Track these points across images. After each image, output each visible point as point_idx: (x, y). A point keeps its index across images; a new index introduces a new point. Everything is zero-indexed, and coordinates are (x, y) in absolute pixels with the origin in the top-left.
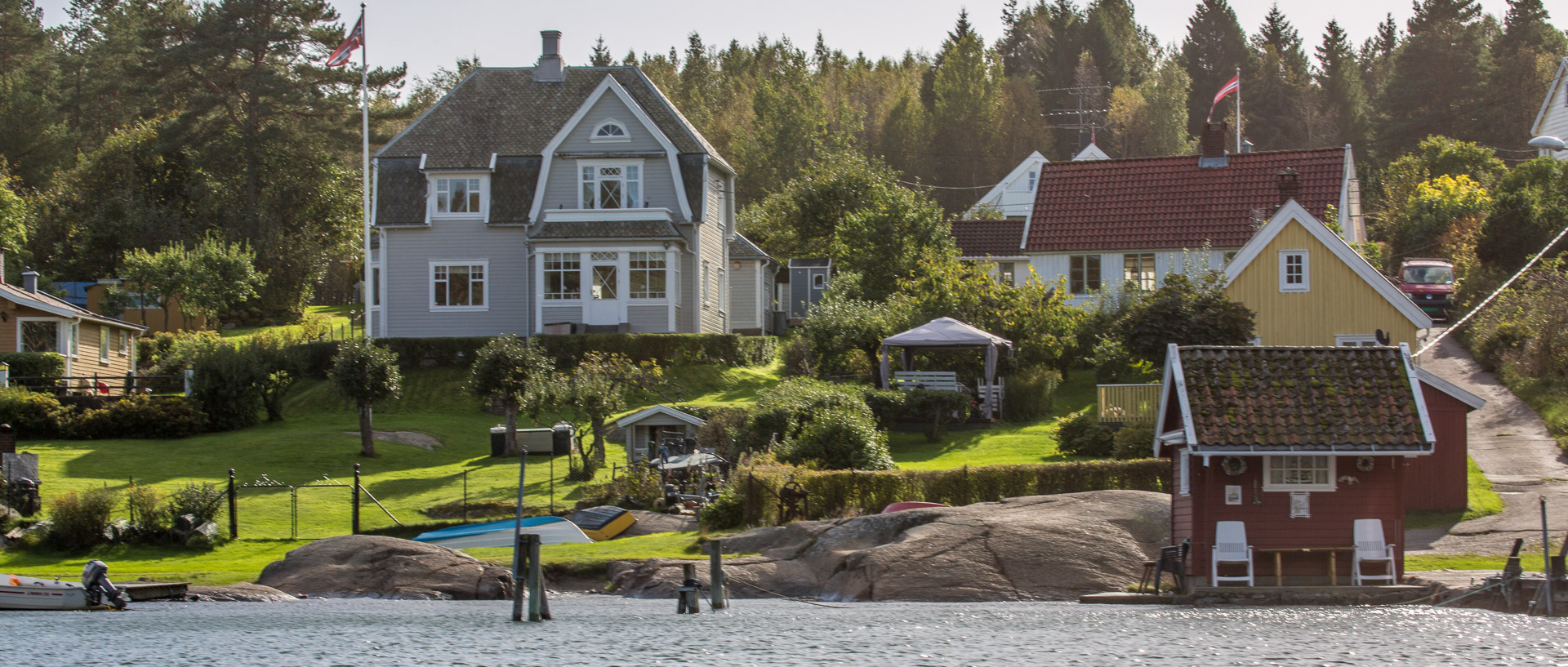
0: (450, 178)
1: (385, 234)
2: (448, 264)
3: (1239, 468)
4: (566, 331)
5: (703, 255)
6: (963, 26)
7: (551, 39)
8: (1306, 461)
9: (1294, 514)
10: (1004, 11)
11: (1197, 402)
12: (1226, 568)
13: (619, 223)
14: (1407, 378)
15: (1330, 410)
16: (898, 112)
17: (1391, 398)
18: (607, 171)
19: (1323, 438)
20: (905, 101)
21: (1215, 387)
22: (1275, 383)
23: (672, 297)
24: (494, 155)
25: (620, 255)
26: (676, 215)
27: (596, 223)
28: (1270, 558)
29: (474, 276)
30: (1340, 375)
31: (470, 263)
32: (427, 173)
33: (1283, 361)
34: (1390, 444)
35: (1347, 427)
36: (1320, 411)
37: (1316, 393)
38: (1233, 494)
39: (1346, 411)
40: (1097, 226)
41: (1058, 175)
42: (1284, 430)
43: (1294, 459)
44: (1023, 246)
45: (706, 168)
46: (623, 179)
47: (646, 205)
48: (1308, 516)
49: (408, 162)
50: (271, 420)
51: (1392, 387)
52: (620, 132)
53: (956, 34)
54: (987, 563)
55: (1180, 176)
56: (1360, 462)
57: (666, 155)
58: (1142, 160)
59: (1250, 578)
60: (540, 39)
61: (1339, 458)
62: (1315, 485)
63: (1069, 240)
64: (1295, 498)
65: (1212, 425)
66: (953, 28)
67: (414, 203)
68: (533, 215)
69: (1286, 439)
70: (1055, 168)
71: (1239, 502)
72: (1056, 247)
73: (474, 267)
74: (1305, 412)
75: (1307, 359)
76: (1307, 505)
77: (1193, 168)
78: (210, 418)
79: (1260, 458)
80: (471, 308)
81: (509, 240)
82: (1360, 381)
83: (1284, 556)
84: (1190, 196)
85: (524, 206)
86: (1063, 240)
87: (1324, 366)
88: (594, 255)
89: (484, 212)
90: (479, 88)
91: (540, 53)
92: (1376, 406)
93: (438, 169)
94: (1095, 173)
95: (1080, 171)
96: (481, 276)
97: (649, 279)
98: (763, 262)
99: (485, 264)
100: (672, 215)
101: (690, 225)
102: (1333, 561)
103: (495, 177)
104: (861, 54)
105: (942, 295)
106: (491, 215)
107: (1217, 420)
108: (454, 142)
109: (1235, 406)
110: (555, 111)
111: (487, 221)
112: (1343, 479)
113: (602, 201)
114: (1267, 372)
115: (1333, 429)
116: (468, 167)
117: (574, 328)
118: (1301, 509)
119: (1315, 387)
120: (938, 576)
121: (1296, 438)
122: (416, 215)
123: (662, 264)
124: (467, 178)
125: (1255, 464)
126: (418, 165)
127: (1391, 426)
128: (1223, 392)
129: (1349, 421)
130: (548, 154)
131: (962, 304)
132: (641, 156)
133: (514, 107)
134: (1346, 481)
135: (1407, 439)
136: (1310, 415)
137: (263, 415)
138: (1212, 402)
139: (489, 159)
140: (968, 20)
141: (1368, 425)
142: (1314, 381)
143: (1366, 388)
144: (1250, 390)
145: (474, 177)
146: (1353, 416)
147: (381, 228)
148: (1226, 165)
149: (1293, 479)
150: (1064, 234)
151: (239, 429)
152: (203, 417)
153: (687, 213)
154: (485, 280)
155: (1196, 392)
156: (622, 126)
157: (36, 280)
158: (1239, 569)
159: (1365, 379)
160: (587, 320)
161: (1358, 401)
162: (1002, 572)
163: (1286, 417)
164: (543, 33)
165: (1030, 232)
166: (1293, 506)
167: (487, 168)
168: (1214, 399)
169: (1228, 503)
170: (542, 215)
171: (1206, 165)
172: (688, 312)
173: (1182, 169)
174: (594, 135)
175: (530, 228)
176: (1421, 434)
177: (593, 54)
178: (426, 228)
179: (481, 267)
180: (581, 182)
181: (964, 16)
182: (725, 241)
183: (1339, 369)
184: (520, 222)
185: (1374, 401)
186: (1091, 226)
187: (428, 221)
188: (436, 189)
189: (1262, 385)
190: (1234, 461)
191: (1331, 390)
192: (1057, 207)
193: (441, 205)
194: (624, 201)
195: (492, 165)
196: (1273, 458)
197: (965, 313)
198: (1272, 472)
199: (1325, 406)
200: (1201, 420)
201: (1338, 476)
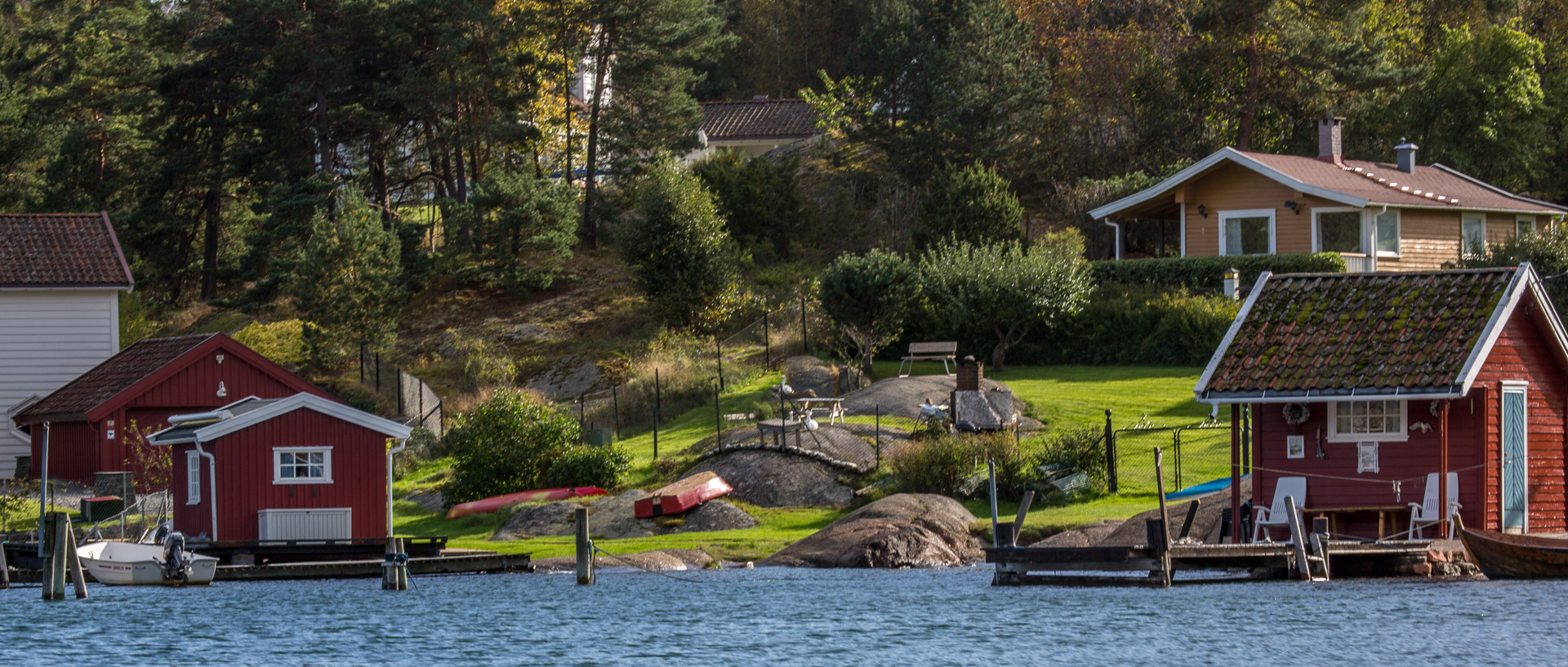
3: (1300, 416)
8: (1376, 406)
9: (1361, 468)
11: (1244, 340)
14: (1495, 306)
15: (1381, 346)
17: (1462, 330)
21: (1276, 323)
22: (1346, 316)
30: (1425, 304)
33: (1377, 288)
34: (1418, 385)
35: (1384, 367)
36: (1369, 348)
37: (1381, 326)
38: (1296, 447)
39: (1398, 348)
42: (1313, 372)
43: (1363, 404)
48: (1376, 469)
51: (1472, 318)
56: (1433, 407)
61: (1410, 402)
62: (1385, 434)
64: (1362, 449)
65: (1238, 367)
71: (1301, 455)
74: (1351, 349)
75: (1403, 285)
76: (1376, 458)
79: (1324, 405)
82: (1443, 311)
87: (1414, 294)
92: (1437, 341)
102: (1382, 518)
107: (1249, 361)
109: (1281, 344)
112: (1415, 426)
114: (1347, 302)
115: (1366, 369)
118: (1369, 462)
119: (1386, 320)
125: (1318, 412)
127: (1435, 364)
128: (1280, 328)
129: (1392, 360)
134: (1420, 429)
135: (1438, 380)
136: (1355, 354)
138: (1260, 340)
141: (1409, 363)
142: (1391, 312)
143: (1443, 320)
144: (1313, 324)
146: (1401, 354)
149: (1361, 429)
155: (1250, 329)
159: (1449, 308)
161: (1421, 336)
163: (1327, 356)
166: (1360, 460)
168: (1265, 336)
169: (1289, 456)
176: (1457, 374)
183: (1429, 297)
189: (1330, 319)
190: (1296, 407)
191: (1400, 323)
196: (1339, 404)
198: (1338, 421)
199: (1378, 343)
200: (1232, 361)
201: (1410, 423)
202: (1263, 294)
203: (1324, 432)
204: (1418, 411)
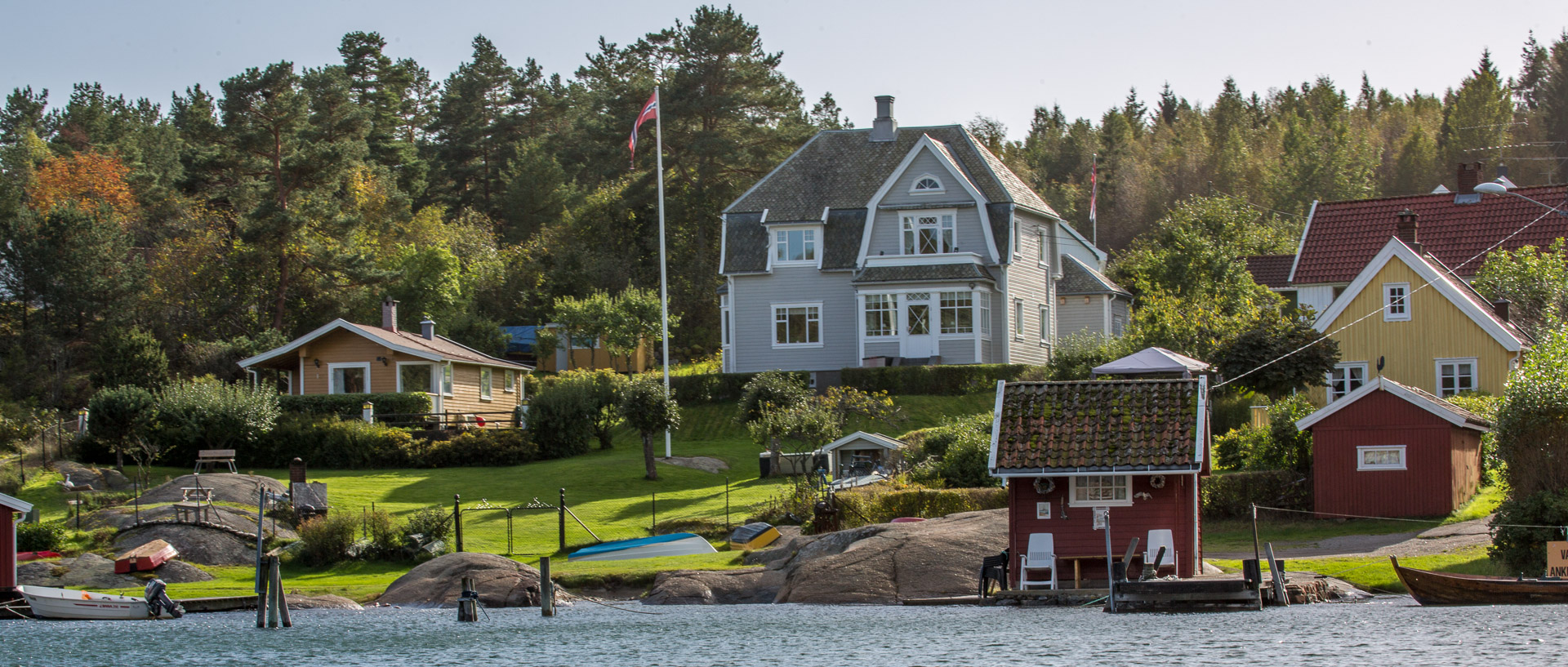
0: (787, 230)
1: (732, 281)
2: (787, 306)
3: (1048, 487)
4: (881, 364)
5: (1012, 292)
6: (1486, 64)
7: (884, 103)
8: (1107, 480)
9: (1096, 527)
10: (1524, 49)
11: (1008, 430)
12: (1033, 574)
13: (931, 266)
14: (1196, 407)
15: (1120, 435)
16: (1410, 148)
17: (1178, 424)
18: (924, 221)
19: (1107, 461)
20: (1416, 137)
21: (1027, 418)
22: (1081, 413)
23: (978, 334)
24: (827, 209)
25: (932, 295)
26: (986, 258)
27: (911, 267)
28: (1070, 563)
29: (810, 317)
30: (1139, 405)
31: (807, 305)
32: (767, 226)
33: (1093, 393)
34: (1163, 464)
35: (1130, 450)
36: (1112, 437)
37: (1113, 421)
38: (1044, 511)
39: (1135, 437)
40: (1358, 259)
41: (1329, 214)
42: (1076, 454)
43: (1096, 479)
44: (1290, 279)
45: (1013, 218)
46: (939, 228)
47: (957, 249)
48: (1108, 528)
49: (752, 216)
50: (603, 448)
51: (1181, 414)
52: (936, 186)
53: (1479, 72)
54: (885, 572)
55: (1437, 212)
56: (1153, 480)
57: (975, 205)
58: (1405, 198)
59: (1052, 582)
60: (874, 104)
61: (1134, 477)
62: (1114, 501)
63: (1332, 273)
64: (1097, 512)
65: (1014, 450)
66: (1477, 67)
67: (758, 253)
68: (860, 262)
69: (1075, 461)
70: (1328, 207)
71: (1048, 517)
72: (1319, 279)
73: (810, 309)
74: (1098, 437)
75: (1115, 391)
76: (1107, 519)
77: (1449, 204)
78: (542, 446)
79: (1067, 478)
80: (808, 345)
81: (839, 283)
82: (1155, 410)
83: (1083, 563)
84: (1444, 230)
85: (853, 253)
86: (1327, 273)
87: (1127, 397)
88: (910, 296)
89: (818, 261)
90: (821, 149)
91: (875, 116)
92: (1162, 431)
93: (777, 222)
94: (1362, 211)
95: (1349, 210)
96: (816, 316)
97: (957, 316)
98: (1110, 296)
99: (820, 306)
100: (982, 259)
101: (998, 267)
103: (828, 228)
106: (824, 261)
107: (1020, 446)
108: (794, 198)
109: (1040, 434)
110: (885, 167)
111: (820, 267)
112: (1138, 495)
113: (921, 249)
114: (1076, 403)
115: (1118, 452)
116: (803, 220)
117: (889, 361)
118: (1100, 523)
119: (1114, 416)
120: (840, 583)
121: (1083, 461)
122: (759, 264)
123: (969, 302)
124: (803, 229)
125: (1062, 485)
126: (760, 219)
127: (1170, 448)
128: (1033, 422)
129: (1134, 445)
130: (872, 206)
132: (954, 207)
133: (850, 165)
134: (1141, 497)
135: (1180, 460)
136: (1102, 441)
137: (595, 443)
138: (1022, 431)
139: (822, 212)
140: (1491, 59)
141: (1149, 448)
142: (1115, 410)
143: (1159, 416)
144: (1058, 419)
145: (809, 229)
146: (1139, 441)
147: (728, 275)
148: (1479, 200)
149: (1095, 497)
150: (1328, 267)
151: (569, 457)
152: (533, 448)
153: (995, 256)
154: (820, 320)
155: (1009, 422)
156: (937, 180)
157: (432, 328)
158: (1044, 574)
159: (1159, 408)
160: (904, 353)
161: (1147, 428)
162: (894, 580)
163: (1081, 442)
164: (877, 99)
165: (1298, 266)
166: (1095, 520)
167: (820, 221)
168: (1024, 428)
169: (1039, 517)
170: (866, 262)
171: (1460, 201)
172: (996, 345)
173: (1440, 205)
174: (913, 189)
175: (858, 272)
176: (1192, 455)
178: (768, 275)
179: (816, 309)
180: (902, 230)
181: (1486, 55)
182: (1050, 280)
183: (1140, 400)
184: (849, 267)
185: (1161, 427)
186: (1353, 260)
187: (768, 268)
188: (776, 239)
189: (1069, 415)
190: (1044, 481)
191: (1127, 419)
192: (1325, 243)
193: (780, 254)
194: (940, 246)
195: (824, 217)
196: (1078, 478)
198: (1077, 491)
199: (1117, 433)
200: (1006, 446)
201: (1134, 494)
202: (1006, 396)
203: (1067, 499)
204: (1140, 483)
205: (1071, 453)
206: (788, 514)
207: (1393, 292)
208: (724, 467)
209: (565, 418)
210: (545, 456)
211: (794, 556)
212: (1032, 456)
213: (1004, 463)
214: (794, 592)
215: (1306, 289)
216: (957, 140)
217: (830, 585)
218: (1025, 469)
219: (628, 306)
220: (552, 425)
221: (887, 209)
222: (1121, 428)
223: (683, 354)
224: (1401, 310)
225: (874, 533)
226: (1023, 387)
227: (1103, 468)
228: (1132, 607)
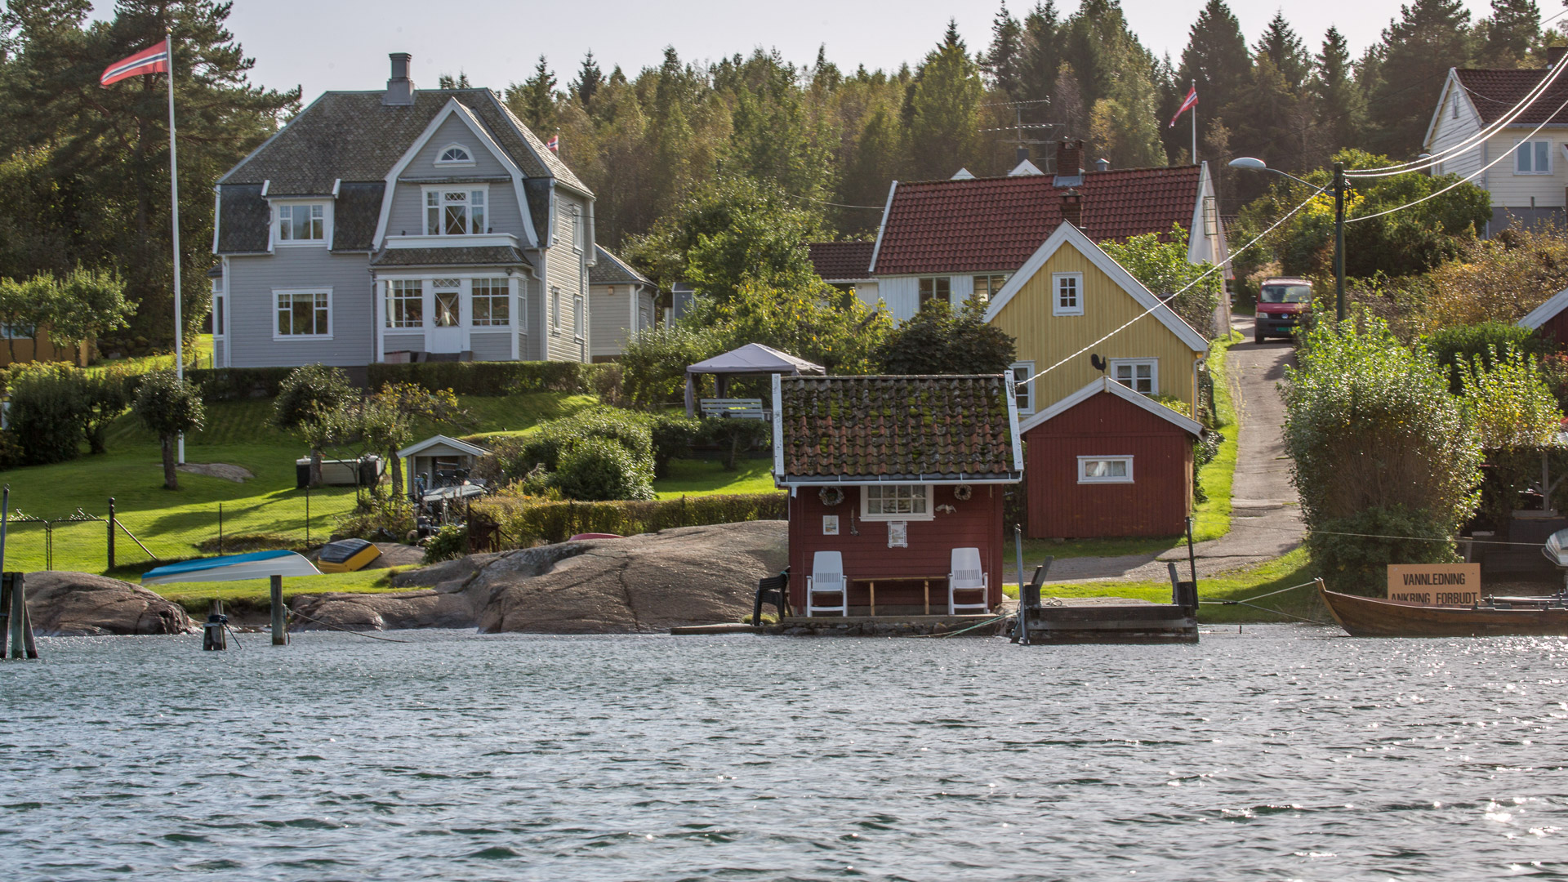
0: (292, 205)
1: (227, 262)
2: (291, 292)
3: (836, 498)
4: (406, 359)
5: (550, 279)
6: (952, 37)
7: (400, 62)
8: (905, 491)
9: (891, 544)
10: (996, 22)
11: (792, 432)
12: (821, 599)
13: (461, 249)
14: (1007, 407)
15: (923, 439)
17: (987, 426)
18: (452, 197)
19: (912, 468)
20: (880, 117)
21: (813, 417)
22: (873, 413)
23: (515, 327)
24: (338, 181)
25: (462, 282)
26: (522, 240)
27: (438, 249)
28: (866, 586)
29: (318, 304)
30: (940, 404)
31: (314, 291)
32: (269, 200)
33: (884, 390)
34: (978, 472)
35: (937, 456)
36: (914, 440)
37: (912, 422)
38: (831, 524)
39: (941, 440)
40: (947, 248)
41: (911, 196)
42: (875, 460)
43: (892, 489)
44: (871, 269)
45: (552, 192)
46: (468, 205)
47: (490, 230)
48: (905, 545)
49: (251, 189)
50: (93, 452)
51: (990, 415)
52: (465, 157)
53: (944, 46)
54: (615, 595)
55: (1034, 195)
56: (957, 491)
57: (511, 180)
59: (844, 609)
60: (389, 62)
61: (936, 487)
62: (912, 514)
63: (919, 262)
64: (892, 527)
65: (802, 455)
66: (942, 40)
67: (257, 230)
68: (377, 242)
69: (875, 469)
70: (909, 189)
71: (836, 532)
72: (904, 270)
73: (317, 295)
74: (898, 441)
75: (910, 388)
76: (904, 535)
77: (1048, 187)
78: (27, 450)
79: (858, 488)
80: (315, 337)
81: (353, 266)
82: (960, 409)
83: (877, 585)
84: (1042, 216)
85: (368, 233)
86: (912, 263)
87: (924, 395)
88: (436, 283)
89: (328, 240)
90: (327, 113)
91: (389, 76)
92: (971, 435)
93: (280, 195)
94: (949, 194)
95: (933, 192)
96: (325, 304)
97: (492, 306)
98: (638, 286)
99: (329, 292)
100: (517, 241)
101: (536, 251)
102: (927, 589)
103: (339, 203)
104: (861, 66)
105: (758, 321)
106: (335, 241)
107: (809, 450)
108: (299, 168)
109: (830, 436)
110: (402, 135)
111: (330, 248)
112: (940, 508)
113: (447, 228)
114: (867, 401)
115: (923, 458)
116: (310, 194)
117: (414, 356)
118: (898, 538)
119: (913, 416)
120: (565, 608)
121: (885, 468)
122: (259, 243)
123: (506, 290)
124: (311, 204)
125: (852, 494)
126: (260, 192)
127: (983, 454)
128: (820, 422)
129: (941, 450)
130: (391, 179)
131: (778, 329)
132: (486, 181)
133: (361, 132)
134: (944, 510)
135: (996, 468)
136: (903, 445)
137: (84, 447)
138: (808, 432)
139: (333, 185)
140: (958, 31)
141: (959, 454)
142: (913, 410)
143: (964, 417)
144: (847, 420)
145: (317, 204)
146: (946, 445)
147: (223, 256)
148: (1081, 183)
149: (889, 509)
150: (914, 256)
151: (56, 462)
152: (18, 450)
153: (533, 238)
154: (330, 309)
155: (792, 422)
156: (466, 151)
158: (834, 599)
159: (963, 407)
160: (429, 348)
161: (953, 430)
162: (629, 604)
163: (879, 446)
164: (392, 56)
165: (879, 255)
166: (890, 536)
167: (331, 194)
168: (810, 429)
169: (825, 533)
170: (385, 242)
171: (1060, 184)
172: (533, 339)
173: (1036, 188)
174: (439, 160)
175: (374, 254)
176: (1011, 462)
177: (582, 69)
178: (269, 256)
179: (325, 295)
180: (425, 207)
181: (953, 27)
182: (584, 267)
183: (939, 398)
184: (364, 249)
185: (969, 429)
186: (941, 248)
187: (270, 248)
188: (279, 215)
189: (860, 414)
190: (832, 491)
191: (928, 419)
192: (908, 229)
193: (284, 235)
194: (469, 226)
195: (335, 191)
196: (870, 487)
197: (777, 339)
199: (919, 436)
200: (793, 450)
201: (936, 506)
202: (784, 393)
203: (858, 512)
204: (943, 494)
205: (870, 459)
206: (381, 531)
207: (1063, 282)
208: (248, 475)
209: (54, 417)
210: (30, 461)
211: (476, 576)
212: (825, 462)
213: (794, 469)
214: (508, 618)
215: (888, 281)
216: (484, 106)
217: (553, 610)
218: (818, 477)
219: (77, 290)
220: (38, 425)
221: (407, 182)
222: (923, 430)
223: (125, 347)
224: (1073, 303)
225: (581, 550)
226: (802, 382)
227: (908, 476)
228: (1048, 637)
